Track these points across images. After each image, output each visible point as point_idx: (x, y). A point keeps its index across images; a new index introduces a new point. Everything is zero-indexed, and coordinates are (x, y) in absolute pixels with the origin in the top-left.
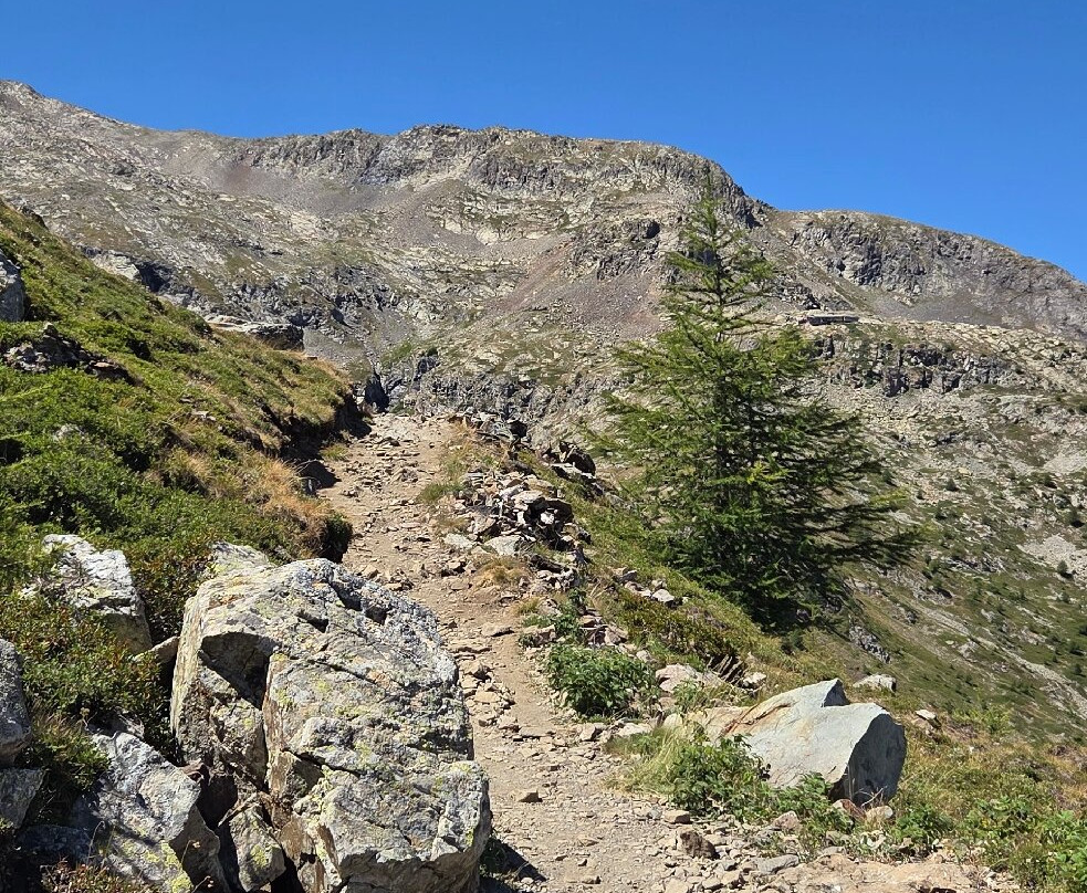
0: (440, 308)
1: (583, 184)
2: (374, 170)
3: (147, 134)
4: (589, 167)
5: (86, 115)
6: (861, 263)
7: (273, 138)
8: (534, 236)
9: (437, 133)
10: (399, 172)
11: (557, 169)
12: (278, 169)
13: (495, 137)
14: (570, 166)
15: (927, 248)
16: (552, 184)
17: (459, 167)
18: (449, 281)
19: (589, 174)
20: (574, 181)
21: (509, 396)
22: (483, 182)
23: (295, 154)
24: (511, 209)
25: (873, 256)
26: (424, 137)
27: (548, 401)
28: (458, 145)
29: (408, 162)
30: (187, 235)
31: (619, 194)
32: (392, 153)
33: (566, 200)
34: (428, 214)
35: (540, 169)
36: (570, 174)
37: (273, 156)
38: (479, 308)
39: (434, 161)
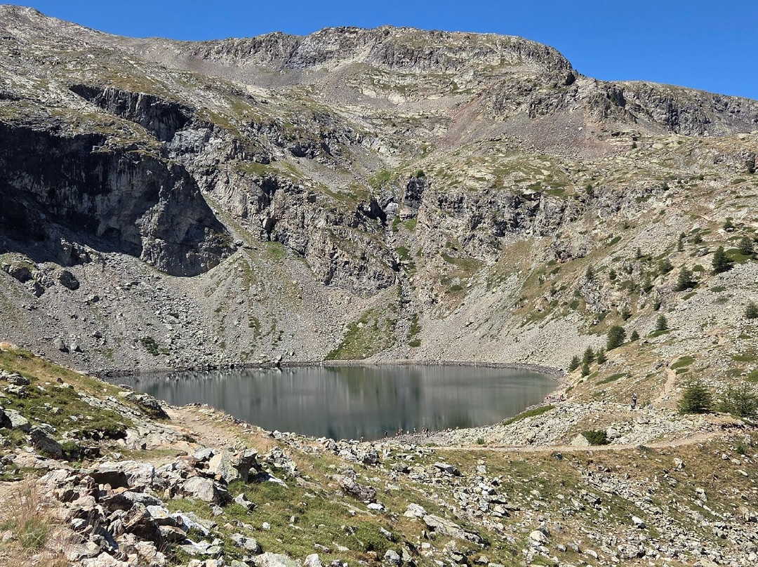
0: (397, 145)
1: (462, 62)
2: (296, 59)
3: (123, 39)
4: (464, 50)
5: (78, 27)
6: (664, 116)
7: (216, 41)
8: (433, 97)
9: (341, 32)
10: (314, 60)
11: (440, 52)
12: (223, 60)
13: (387, 33)
14: (450, 49)
15: (707, 105)
16: (437, 62)
17: (363, 54)
18: (394, 125)
19: (464, 55)
20: (454, 59)
21: (516, 208)
22: (384, 63)
23: (234, 50)
24: (408, 81)
25: (672, 110)
26: (331, 35)
27: (563, 210)
28: (358, 39)
29: (321, 53)
30: (195, 86)
31: (493, 67)
32: (308, 46)
33: (451, 73)
34: (348, 85)
35: (427, 52)
36: (451, 55)
37: (218, 53)
38: (427, 144)
39: (341, 51)
